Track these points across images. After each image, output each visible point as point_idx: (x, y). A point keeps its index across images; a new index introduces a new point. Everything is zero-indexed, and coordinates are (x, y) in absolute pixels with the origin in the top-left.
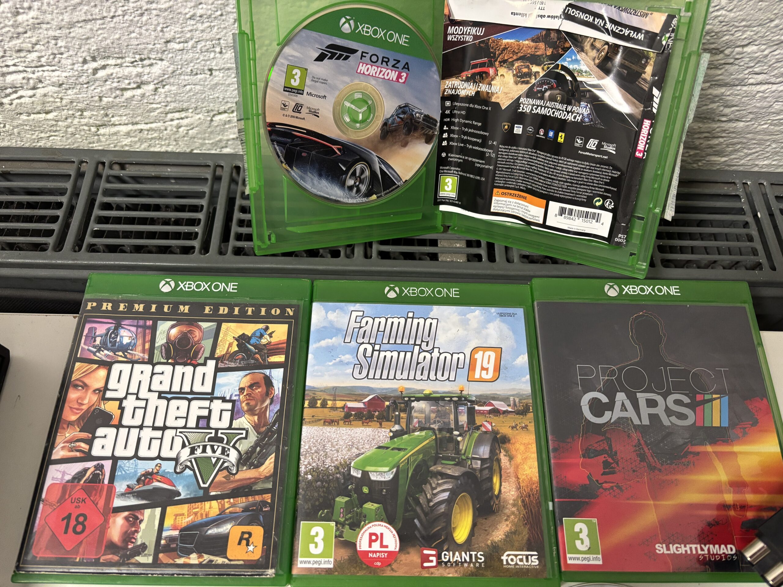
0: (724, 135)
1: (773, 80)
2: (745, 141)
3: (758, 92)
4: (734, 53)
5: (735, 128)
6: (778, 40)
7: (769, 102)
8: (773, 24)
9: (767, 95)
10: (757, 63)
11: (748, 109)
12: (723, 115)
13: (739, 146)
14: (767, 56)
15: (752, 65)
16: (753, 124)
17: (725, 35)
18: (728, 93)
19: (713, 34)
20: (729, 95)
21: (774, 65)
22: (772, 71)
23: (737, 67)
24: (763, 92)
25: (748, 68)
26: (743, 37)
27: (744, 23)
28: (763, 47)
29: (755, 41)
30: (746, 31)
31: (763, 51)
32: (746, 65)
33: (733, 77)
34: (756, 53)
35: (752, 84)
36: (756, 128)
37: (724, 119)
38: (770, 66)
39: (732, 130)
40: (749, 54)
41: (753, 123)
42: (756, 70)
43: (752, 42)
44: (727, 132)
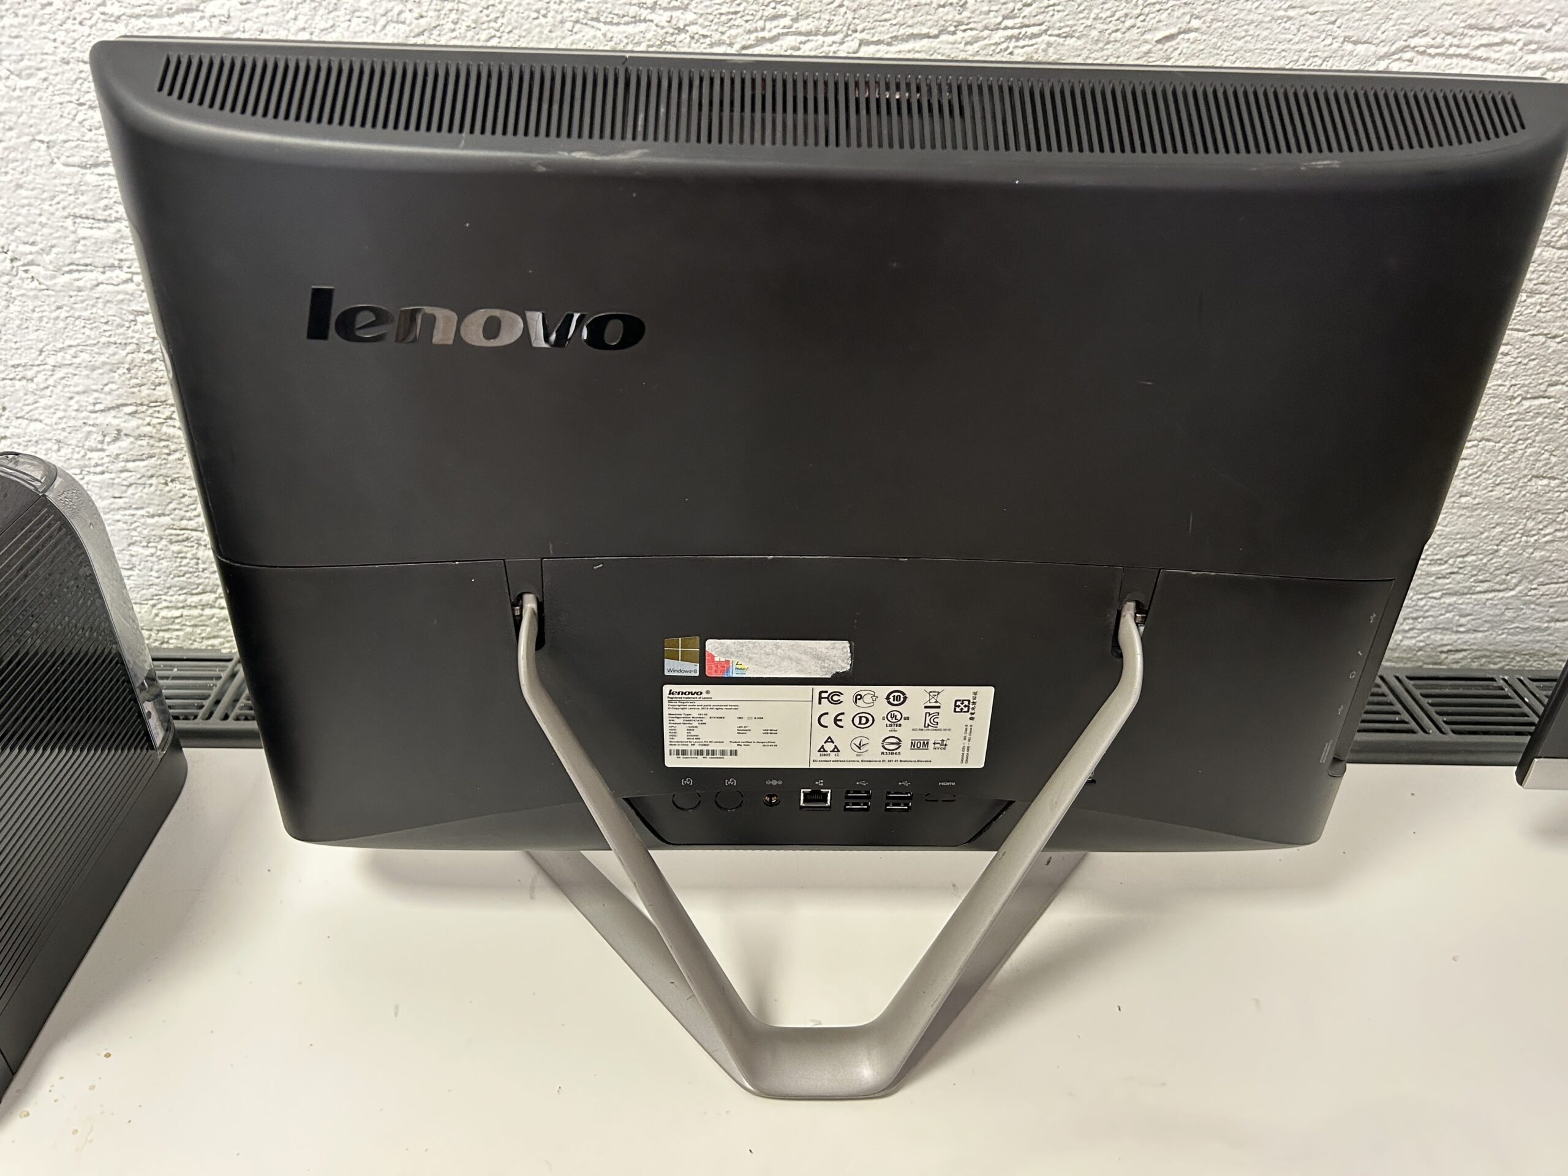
0: (1465, 647)
1: (1497, 587)
2: (1488, 653)
3: (1488, 600)
5: (1475, 638)
6: (1491, 549)
7: (1500, 609)
8: (1483, 536)
9: (1496, 602)
10: (1479, 571)
11: (1482, 617)
12: (1461, 626)
13: (1484, 660)
14: (1485, 564)
15: (1475, 572)
18: (1460, 602)
21: (1495, 573)
22: (1494, 579)
23: (1462, 576)
24: (1491, 599)
25: (1473, 576)
26: (1462, 547)
27: (1459, 536)
28: (1481, 556)
29: (1472, 551)
31: (1481, 560)
32: (1470, 574)
33: (1461, 585)
34: (1476, 561)
35: (1480, 592)
36: (1495, 638)
37: (1462, 629)
38: (1491, 573)
39: (1472, 641)
40: (1470, 563)
42: (1481, 577)
44: (1469, 644)
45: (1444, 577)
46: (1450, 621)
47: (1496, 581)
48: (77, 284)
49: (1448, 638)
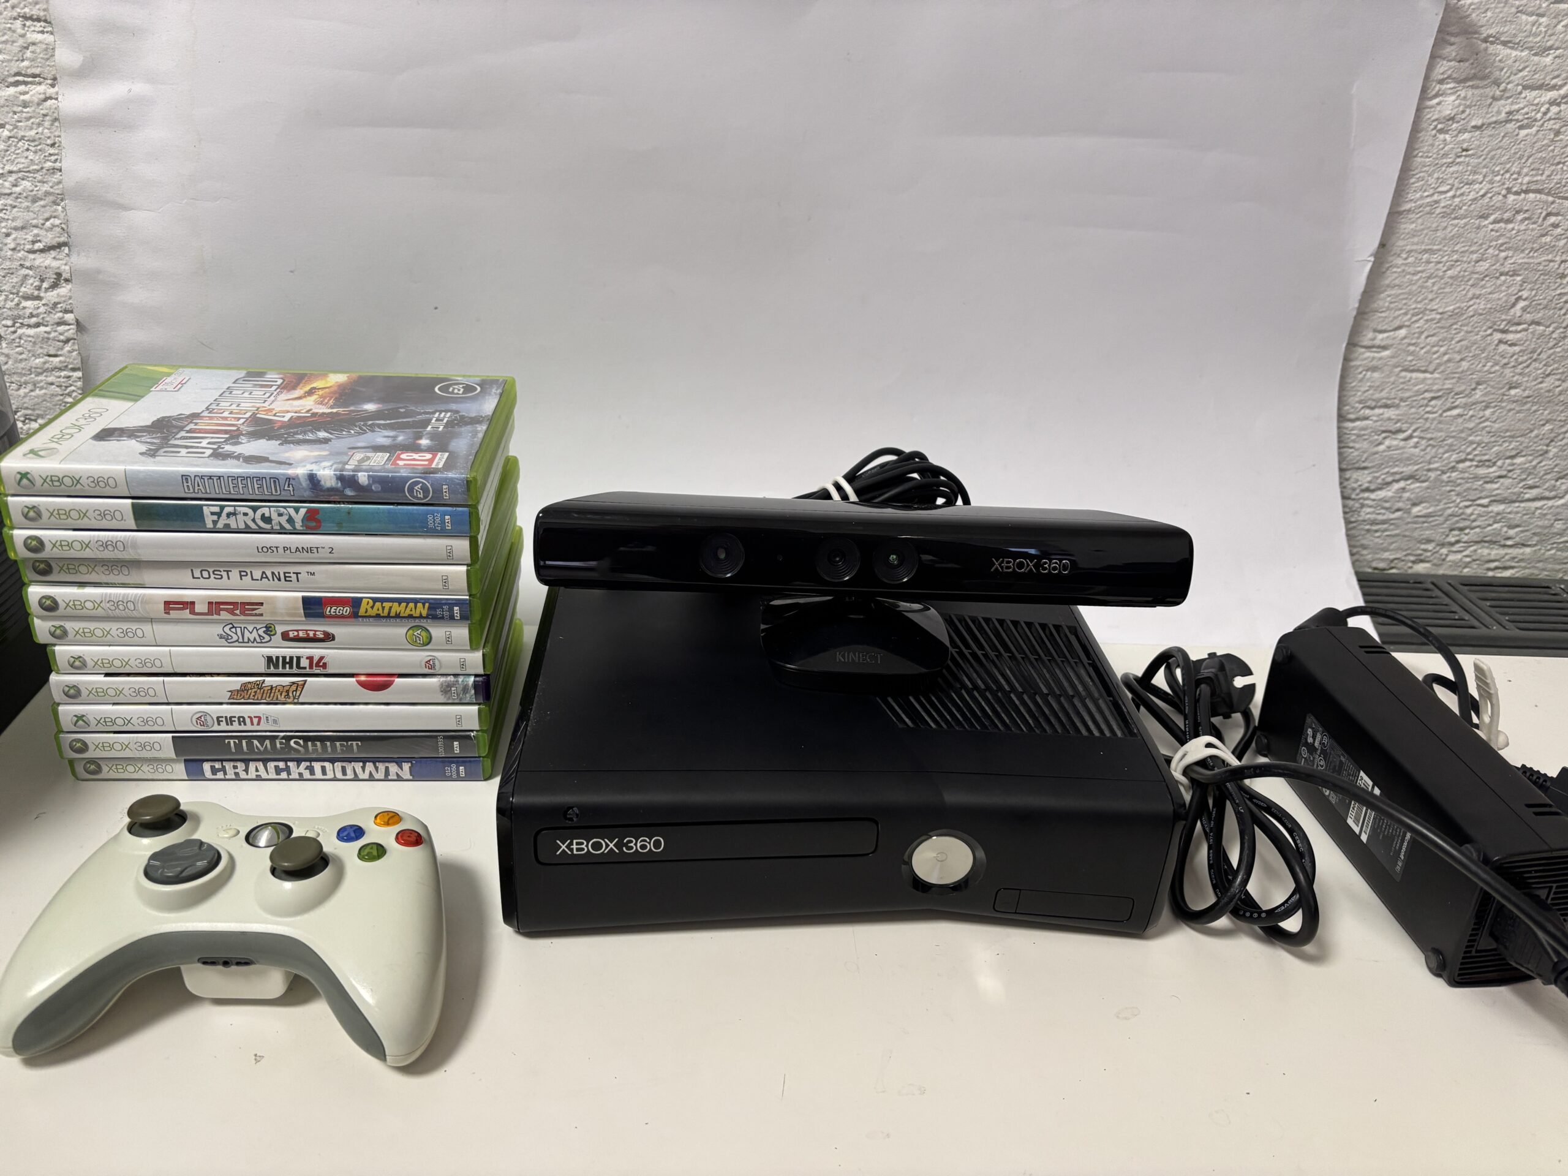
0: (1513, 564)
1: (1547, 494)
3: (1537, 508)
4: (1506, 465)
5: (1523, 554)
6: (1541, 450)
7: (1549, 520)
8: (1533, 434)
9: (1545, 512)
10: (1528, 475)
11: (1531, 529)
12: (1508, 538)
14: (1535, 467)
15: (1524, 477)
16: (1540, 549)
17: (1494, 446)
18: (1509, 510)
19: (1483, 445)
20: (1509, 513)
21: (1544, 477)
22: (1544, 484)
23: (1510, 480)
24: (1540, 508)
25: (1522, 480)
26: (1510, 447)
27: (1508, 434)
28: (1530, 458)
29: (1522, 451)
30: (1512, 441)
31: (1531, 462)
32: (1519, 478)
33: (1509, 491)
34: (1525, 464)
35: (1529, 500)
36: (1544, 554)
37: (1509, 543)
38: (1541, 478)
39: (1521, 557)
40: (1519, 465)
41: (1539, 547)
42: (1530, 482)
43: (1518, 453)
44: (1516, 560)
45: (1491, 482)
46: (1497, 533)
47: (1545, 487)
48: (22, 97)
49: (1496, 552)
